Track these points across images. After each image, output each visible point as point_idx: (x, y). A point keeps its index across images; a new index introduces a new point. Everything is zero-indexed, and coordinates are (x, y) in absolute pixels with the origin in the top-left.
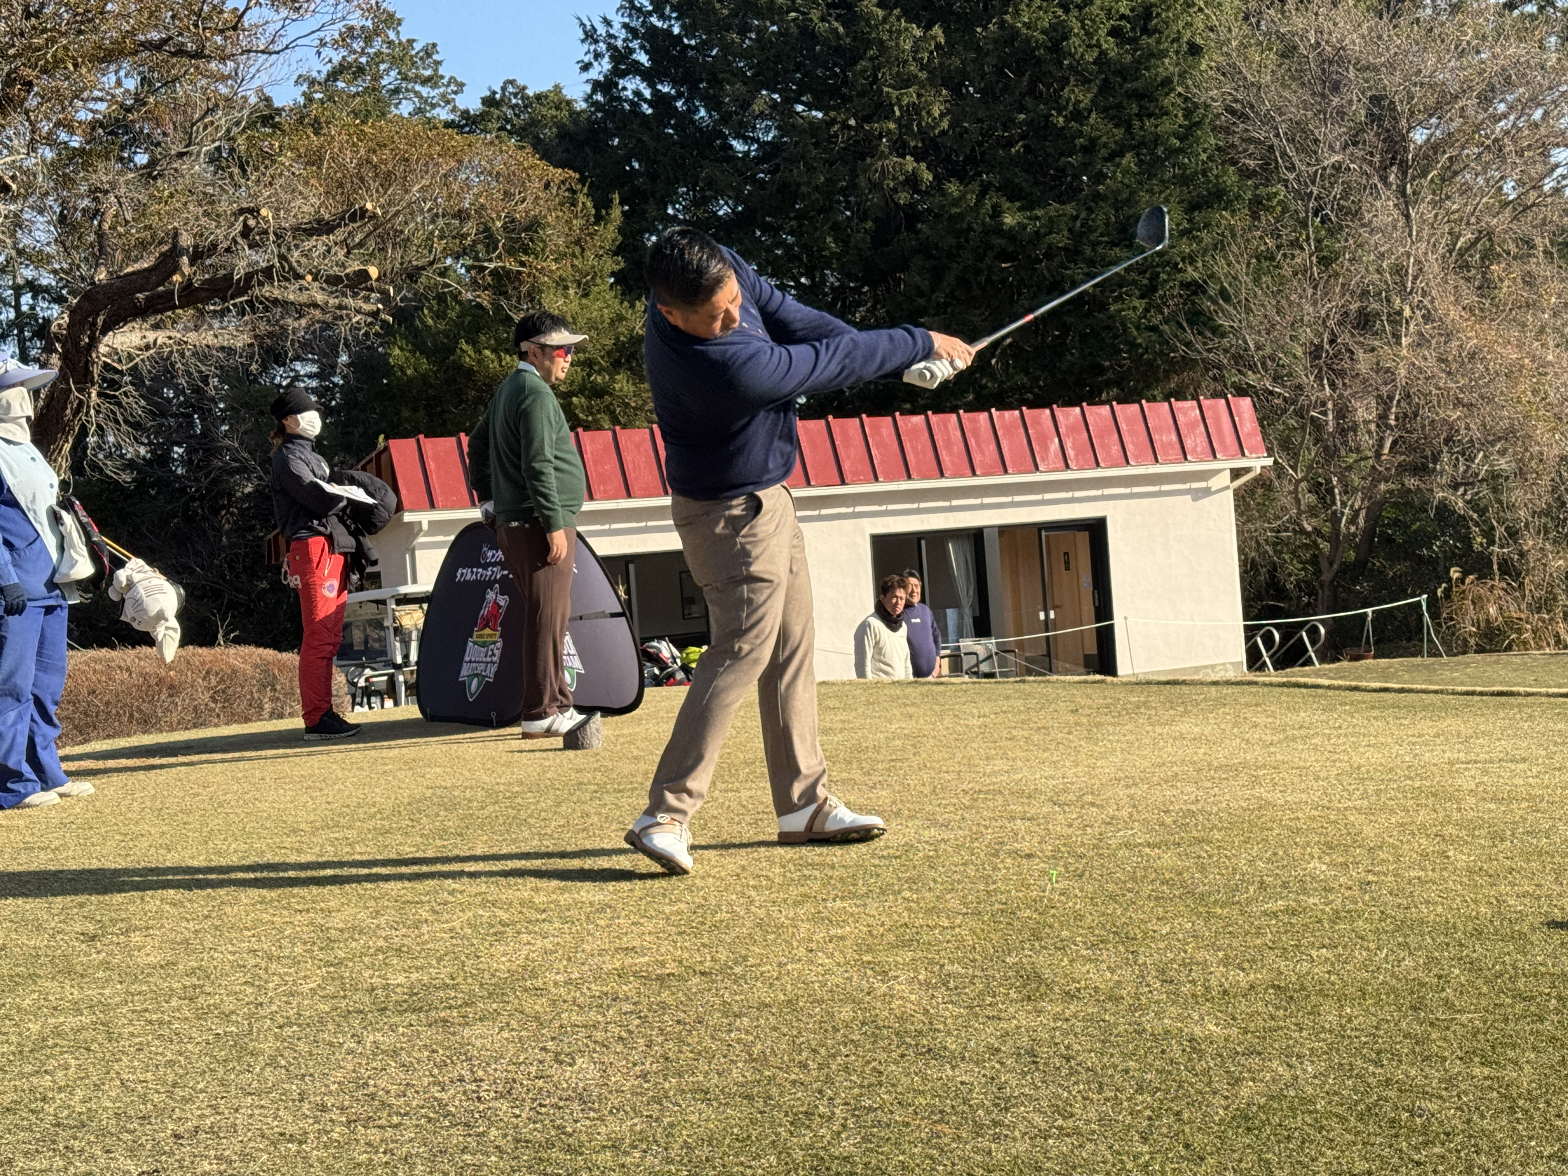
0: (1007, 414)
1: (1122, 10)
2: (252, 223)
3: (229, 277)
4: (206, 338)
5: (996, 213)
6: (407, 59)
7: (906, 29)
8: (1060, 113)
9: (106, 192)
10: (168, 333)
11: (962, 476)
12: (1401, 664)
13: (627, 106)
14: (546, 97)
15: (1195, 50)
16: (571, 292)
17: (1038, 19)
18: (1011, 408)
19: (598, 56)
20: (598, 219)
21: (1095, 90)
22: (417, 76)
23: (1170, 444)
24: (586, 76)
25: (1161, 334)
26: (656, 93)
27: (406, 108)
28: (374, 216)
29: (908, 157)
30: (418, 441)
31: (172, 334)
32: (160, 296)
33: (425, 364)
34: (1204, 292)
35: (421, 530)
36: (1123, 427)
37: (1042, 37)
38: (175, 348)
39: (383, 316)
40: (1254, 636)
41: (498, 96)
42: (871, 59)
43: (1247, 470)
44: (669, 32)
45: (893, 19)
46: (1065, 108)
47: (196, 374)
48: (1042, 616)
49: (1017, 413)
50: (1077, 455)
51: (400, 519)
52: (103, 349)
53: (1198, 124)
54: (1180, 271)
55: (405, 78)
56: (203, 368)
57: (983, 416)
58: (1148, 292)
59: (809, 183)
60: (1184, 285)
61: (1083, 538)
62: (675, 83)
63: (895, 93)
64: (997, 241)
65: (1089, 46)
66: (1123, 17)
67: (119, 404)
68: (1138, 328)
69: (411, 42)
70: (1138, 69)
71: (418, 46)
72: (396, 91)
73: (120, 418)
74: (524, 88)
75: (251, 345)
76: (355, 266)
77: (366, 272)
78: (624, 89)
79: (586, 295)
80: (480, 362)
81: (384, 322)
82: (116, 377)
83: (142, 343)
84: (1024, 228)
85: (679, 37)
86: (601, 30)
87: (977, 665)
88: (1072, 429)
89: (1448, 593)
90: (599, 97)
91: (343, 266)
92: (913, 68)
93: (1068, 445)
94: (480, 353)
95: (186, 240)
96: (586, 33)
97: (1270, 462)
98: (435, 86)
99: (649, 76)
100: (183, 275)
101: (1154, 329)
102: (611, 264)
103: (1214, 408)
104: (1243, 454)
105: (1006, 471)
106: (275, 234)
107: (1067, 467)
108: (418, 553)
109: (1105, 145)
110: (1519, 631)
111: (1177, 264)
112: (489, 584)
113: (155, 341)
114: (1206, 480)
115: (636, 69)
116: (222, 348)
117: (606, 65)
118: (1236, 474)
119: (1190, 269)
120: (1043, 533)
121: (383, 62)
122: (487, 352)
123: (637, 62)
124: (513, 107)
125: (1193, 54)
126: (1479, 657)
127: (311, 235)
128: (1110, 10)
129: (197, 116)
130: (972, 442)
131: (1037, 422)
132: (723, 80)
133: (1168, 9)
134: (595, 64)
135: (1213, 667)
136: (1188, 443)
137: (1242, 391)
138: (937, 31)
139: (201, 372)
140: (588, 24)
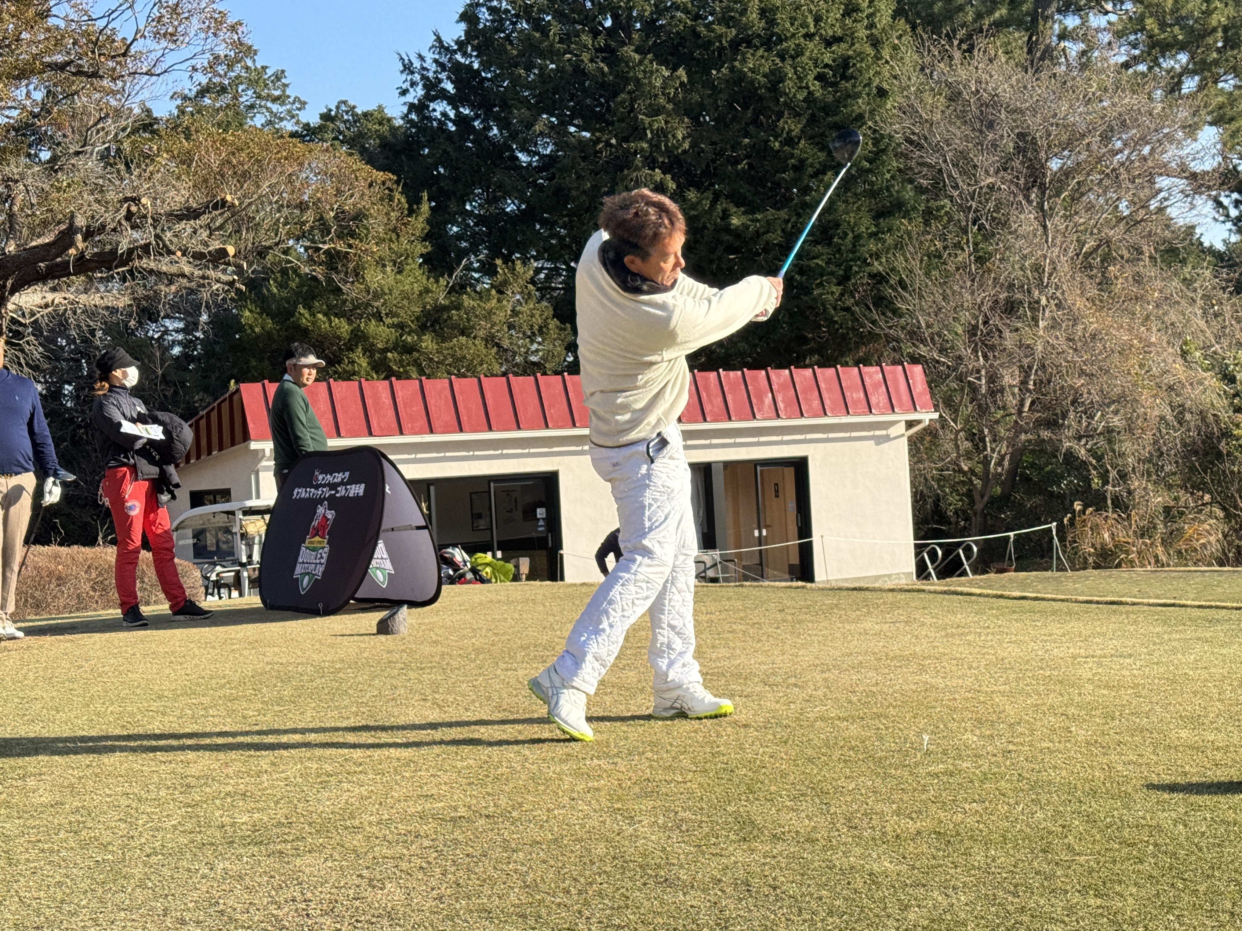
0: (732, 374)
1: (826, 60)
2: (134, 209)
3: (114, 252)
4: (93, 299)
5: (726, 215)
6: (261, 81)
7: (657, 70)
8: (776, 138)
9: (17, 181)
10: (64, 295)
11: (696, 421)
12: (1036, 577)
13: (435, 124)
14: (372, 115)
15: (882, 93)
16: (388, 269)
17: (760, 65)
18: (734, 369)
19: (413, 84)
20: (411, 212)
21: (804, 121)
22: (268, 95)
23: (859, 400)
24: (403, 99)
25: (853, 314)
26: (458, 114)
27: (259, 120)
28: (233, 205)
29: (657, 170)
30: (264, 385)
31: (67, 296)
32: (57, 265)
33: (270, 324)
34: (887, 282)
35: (264, 456)
36: (822, 386)
37: (763, 80)
38: (69, 307)
39: (237, 285)
40: (922, 552)
41: (333, 113)
42: (629, 93)
43: (919, 422)
44: (470, 66)
45: (646, 62)
46: (780, 135)
47: (85, 328)
48: (756, 533)
49: (739, 373)
50: (785, 407)
51: (247, 447)
52: (10, 306)
53: (883, 151)
54: (869, 265)
55: (259, 97)
56: (91, 324)
57: (713, 375)
58: (844, 280)
59: (578, 188)
60: (872, 276)
61: (790, 473)
62: (472, 107)
63: (647, 120)
64: (726, 238)
65: (800, 88)
66: (826, 66)
67: (22, 351)
68: (835, 308)
69: (264, 68)
70: (838, 107)
71: (270, 72)
72: (252, 107)
73: (22, 361)
74: (354, 107)
75: (131, 305)
76: (215, 245)
77: (225, 249)
78: (434, 110)
79: (400, 272)
80: (314, 323)
81: (238, 291)
82: (20, 329)
83: (43, 302)
84: (747, 227)
85: (478, 72)
86: (417, 64)
87: (704, 571)
88: (782, 386)
89: (1072, 521)
90: (413, 116)
91: (206, 244)
92: (662, 101)
93: (779, 398)
94: (314, 316)
95: (80, 221)
96: (404, 65)
97: (936, 416)
98: (283, 104)
99: (452, 101)
100: (77, 248)
101: (847, 309)
102: (421, 248)
103: (894, 372)
104: (915, 409)
105: (730, 419)
106: (153, 218)
107: (778, 416)
108: (261, 474)
109: (811, 165)
110: (1127, 552)
111: (866, 259)
112: (320, 501)
113: (53, 301)
114: (886, 429)
115: (443, 95)
116: (107, 308)
117: (420, 91)
118: (910, 424)
119: (876, 263)
120: (759, 468)
121: (241, 83)
122: (320, 316)
123: (445, 90)
124: (345, 122)
125: (880, 96)
126: (1096, 572)
127: (182, 220)
128: (817, 60)
129: (91, 123)
130: (704, 395)
131: (755, 379)
132: (512, 105)
133: (862, 60)
134: (411, 90)
135: (889, 576)
136: (873, 400)
137: (915, 360)
138: (681, 72)
139: (89, 326)
140: (406, 58)
